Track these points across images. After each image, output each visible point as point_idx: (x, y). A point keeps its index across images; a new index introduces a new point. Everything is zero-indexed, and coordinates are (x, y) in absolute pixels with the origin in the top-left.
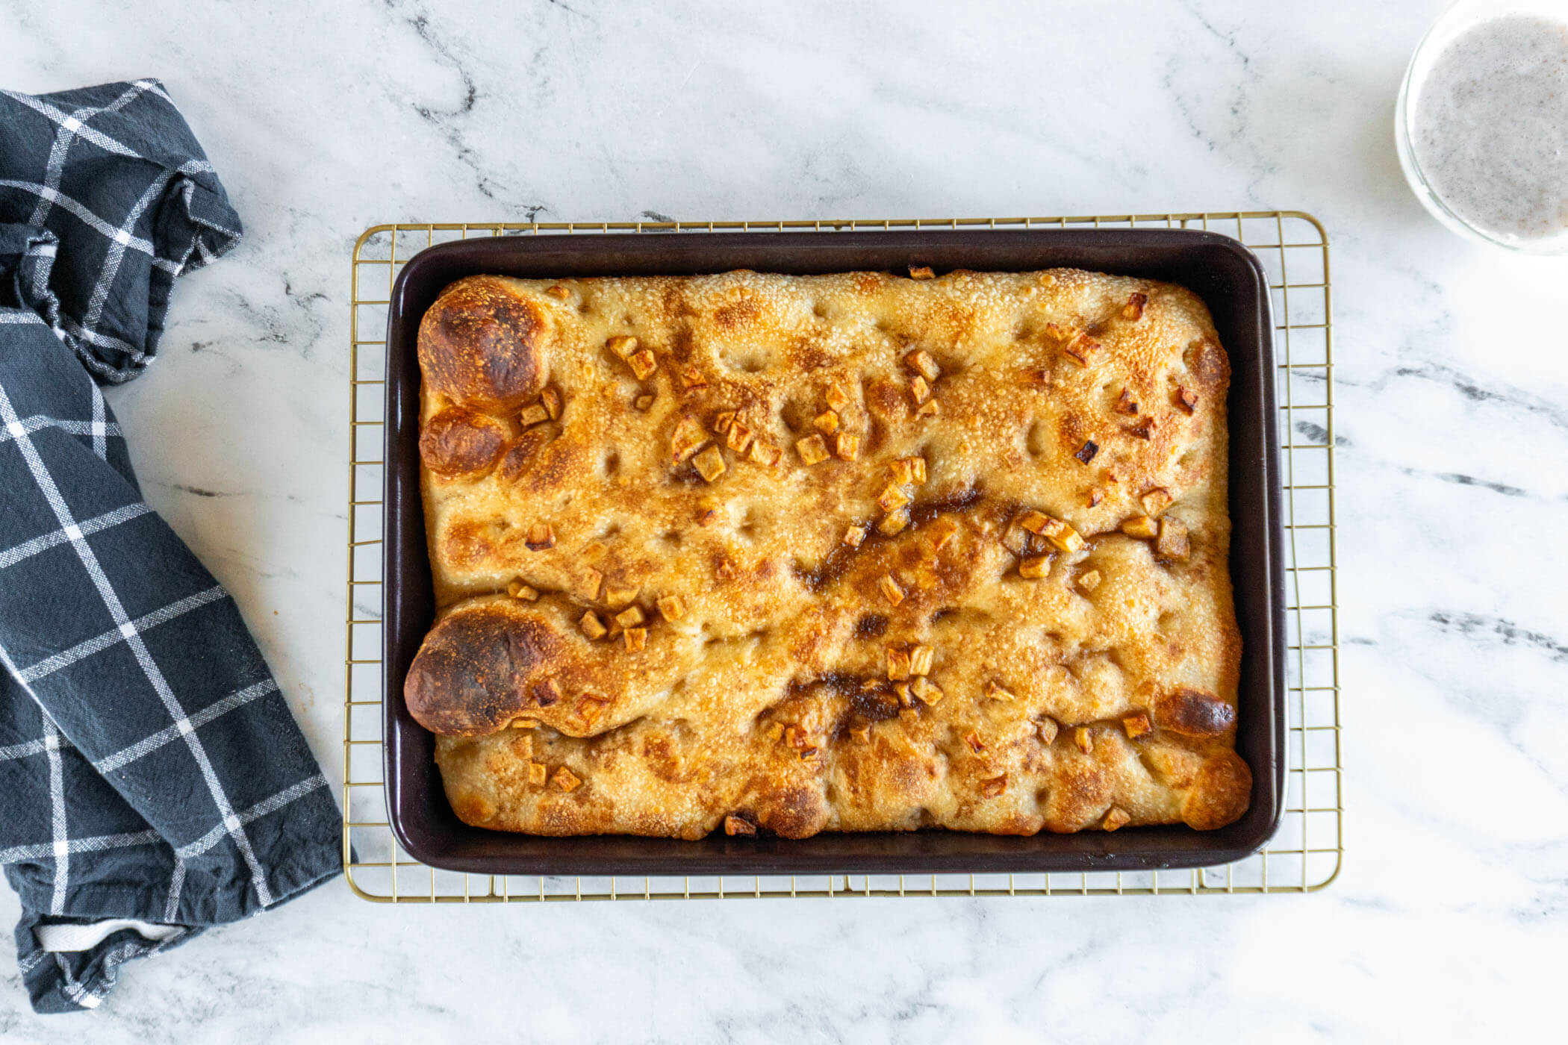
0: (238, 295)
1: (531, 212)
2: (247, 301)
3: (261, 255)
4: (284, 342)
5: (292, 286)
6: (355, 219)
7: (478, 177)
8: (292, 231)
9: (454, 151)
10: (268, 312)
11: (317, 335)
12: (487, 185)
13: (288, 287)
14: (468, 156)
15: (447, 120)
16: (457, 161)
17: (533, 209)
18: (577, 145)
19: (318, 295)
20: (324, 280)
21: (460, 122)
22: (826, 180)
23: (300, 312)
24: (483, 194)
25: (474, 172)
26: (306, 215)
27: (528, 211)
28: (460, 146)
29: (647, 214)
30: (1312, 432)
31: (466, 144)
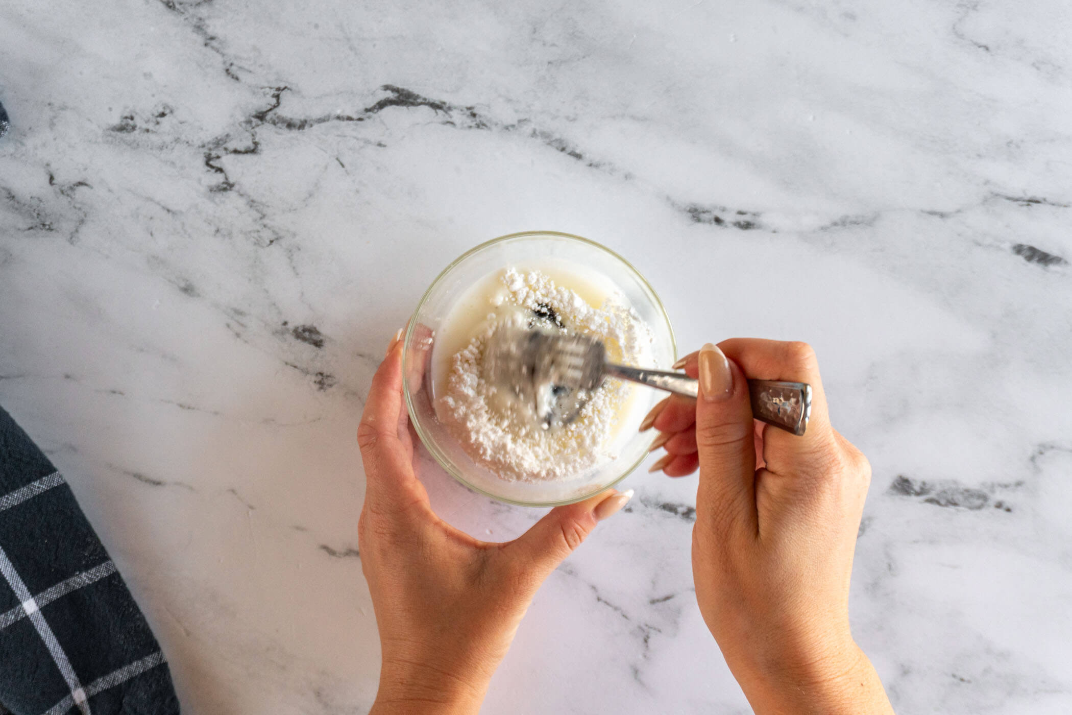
0: (4, 188)
1: (276, 93)
2: (13, 194)
3: (24, 149)
4: (51, 229)
5: (56, 177)
6: (110, 109)
7: (224, 63)
8: (52, 125)
9: (200, 39)
10: (35, 202)
11: (82, 222)
12: (233, 69)
13: (52, 178)
14: (214, 43)
15: (191, 11)
16: (204, 49)
17: (278, 89)
18: (316, 26)
19: (80, 184)
20: (85, 169)
21: (204, 11)
22: (553, 45)
23: (64, 200)
24: (229, 78)
25: (219, 58)
26: (64, 108)
27: (273, 92)
28: (205, 33)
29: (387, 88)
30: (1028, 253)
31: (211, 31)
